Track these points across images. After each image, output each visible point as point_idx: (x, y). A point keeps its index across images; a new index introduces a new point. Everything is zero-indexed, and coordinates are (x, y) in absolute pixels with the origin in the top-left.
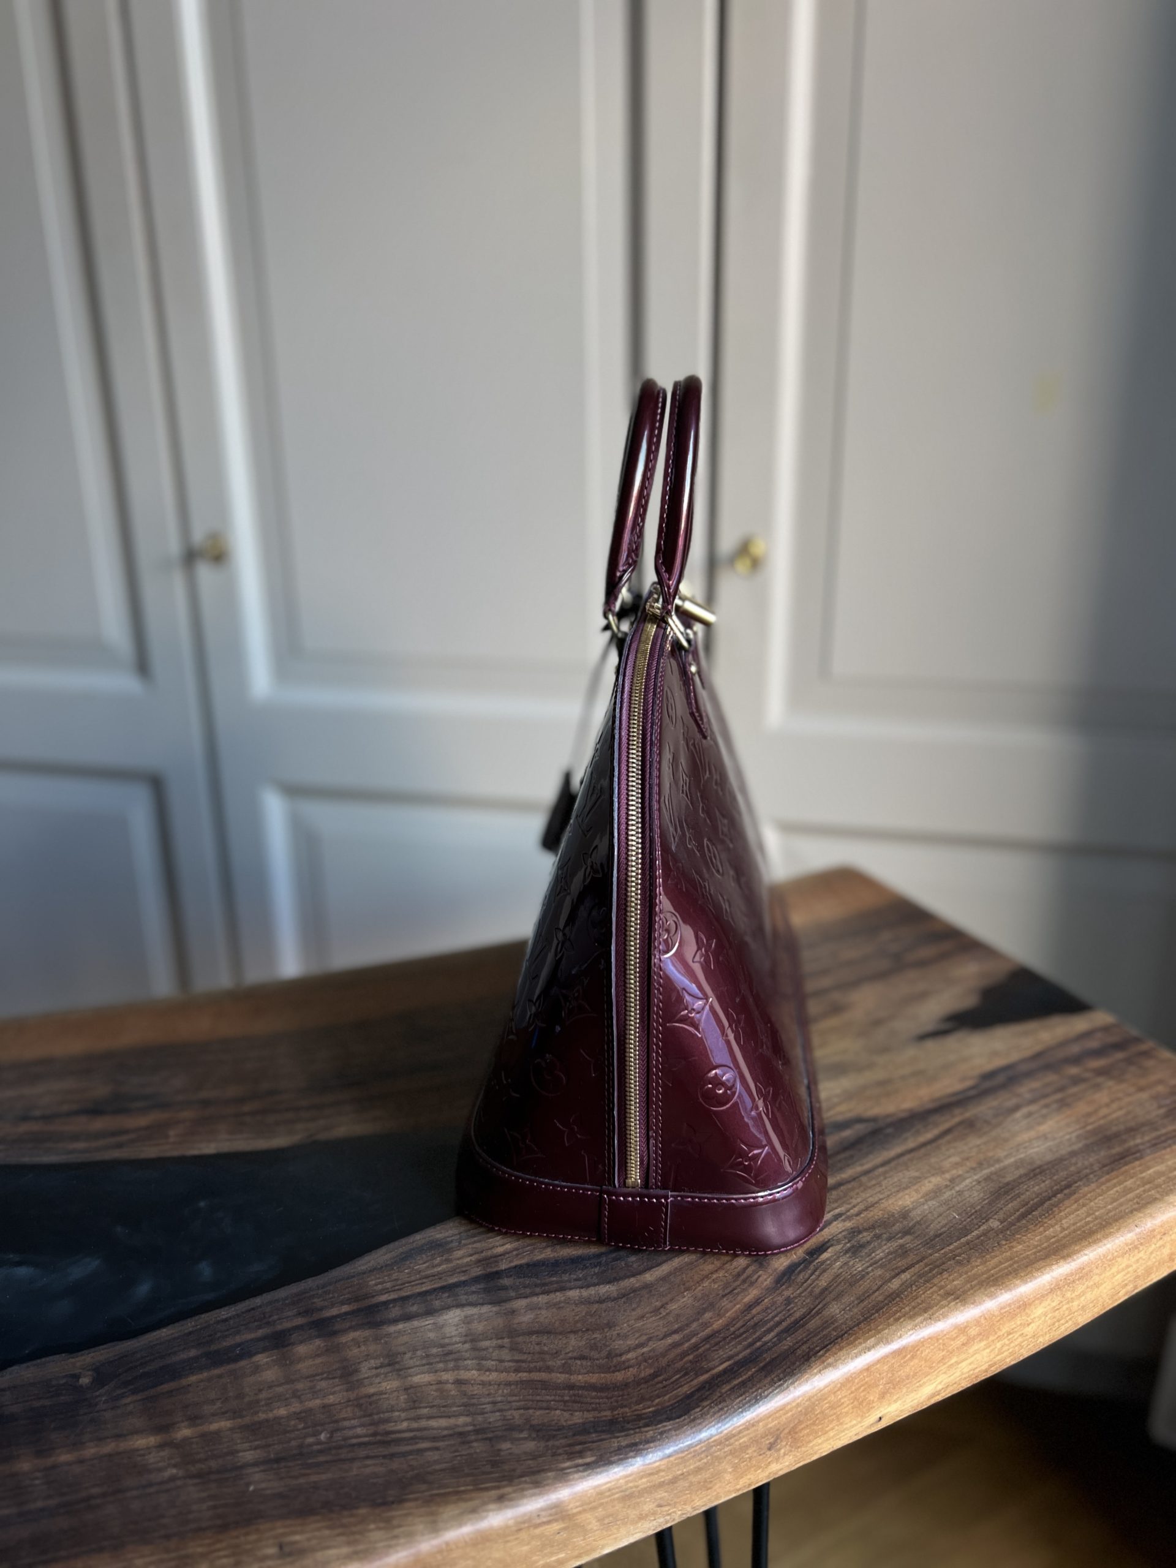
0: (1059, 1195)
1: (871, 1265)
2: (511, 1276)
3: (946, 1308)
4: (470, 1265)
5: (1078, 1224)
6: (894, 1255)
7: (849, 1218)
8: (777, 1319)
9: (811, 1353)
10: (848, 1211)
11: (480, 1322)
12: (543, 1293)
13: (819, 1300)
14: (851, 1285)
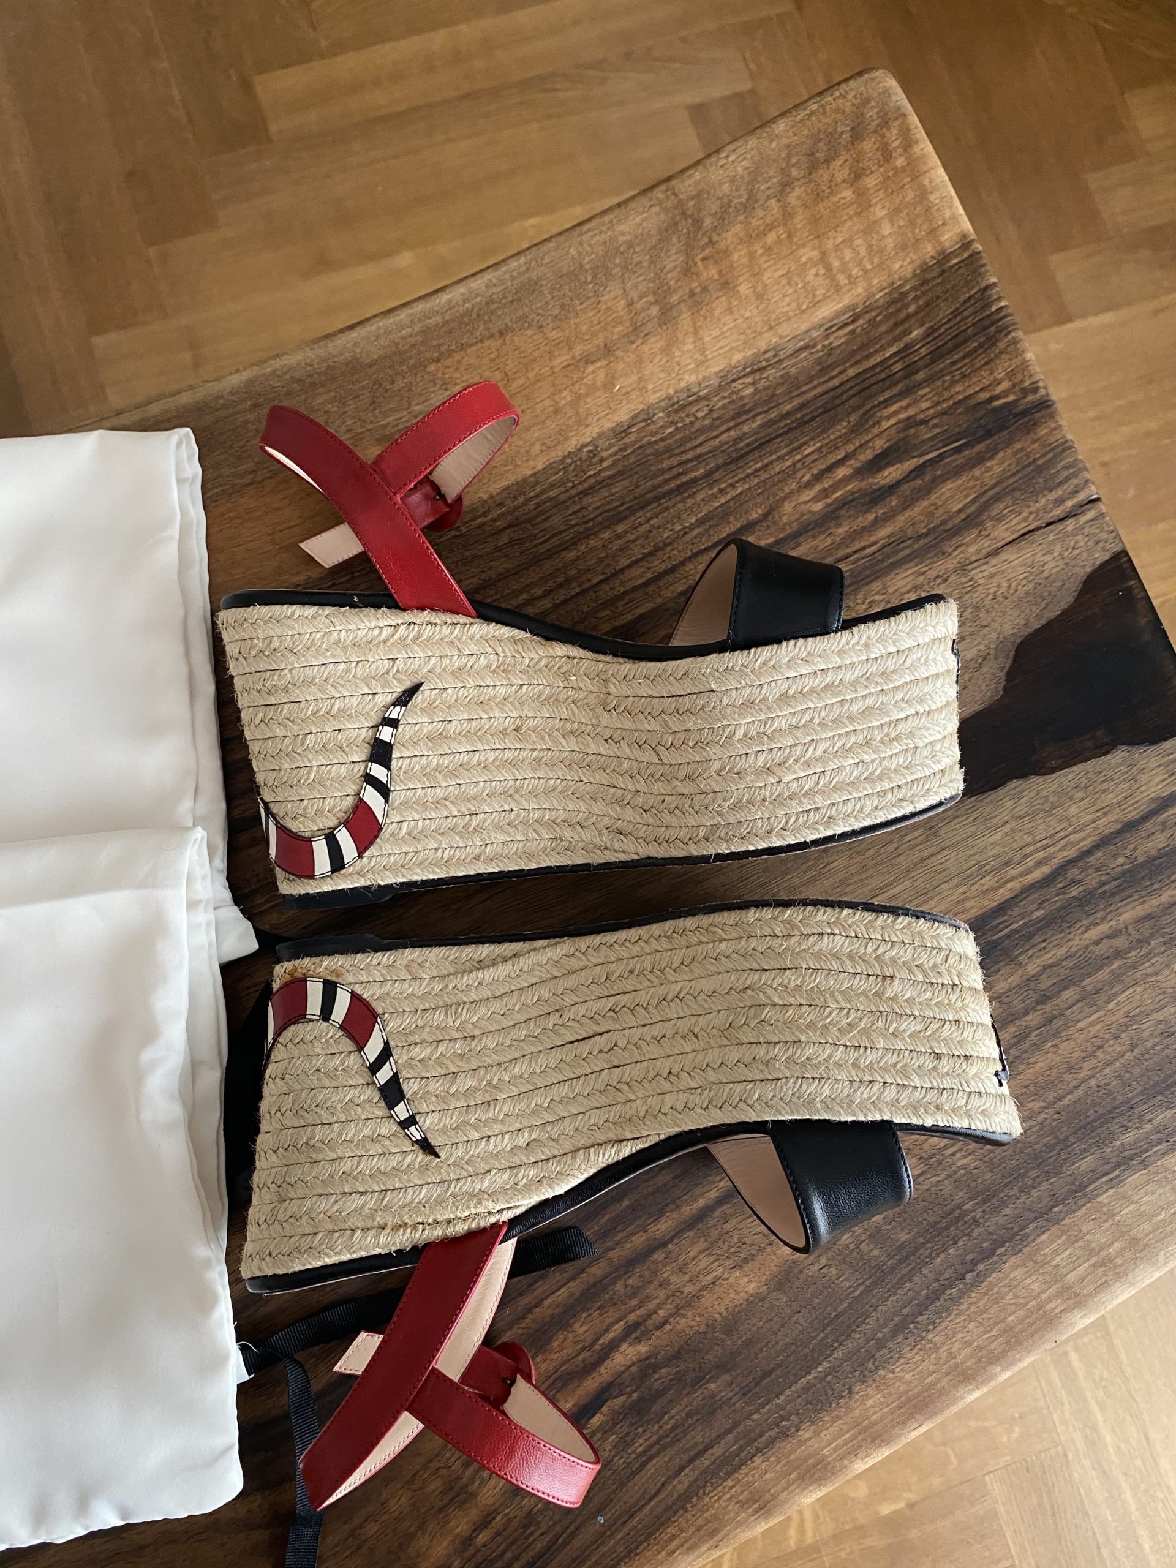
0: (968, 1276)
1: (658, 1441)
5: (975, 1344)
6: (695, 1418)
7: (646, 1335)
14: (622, 1485)
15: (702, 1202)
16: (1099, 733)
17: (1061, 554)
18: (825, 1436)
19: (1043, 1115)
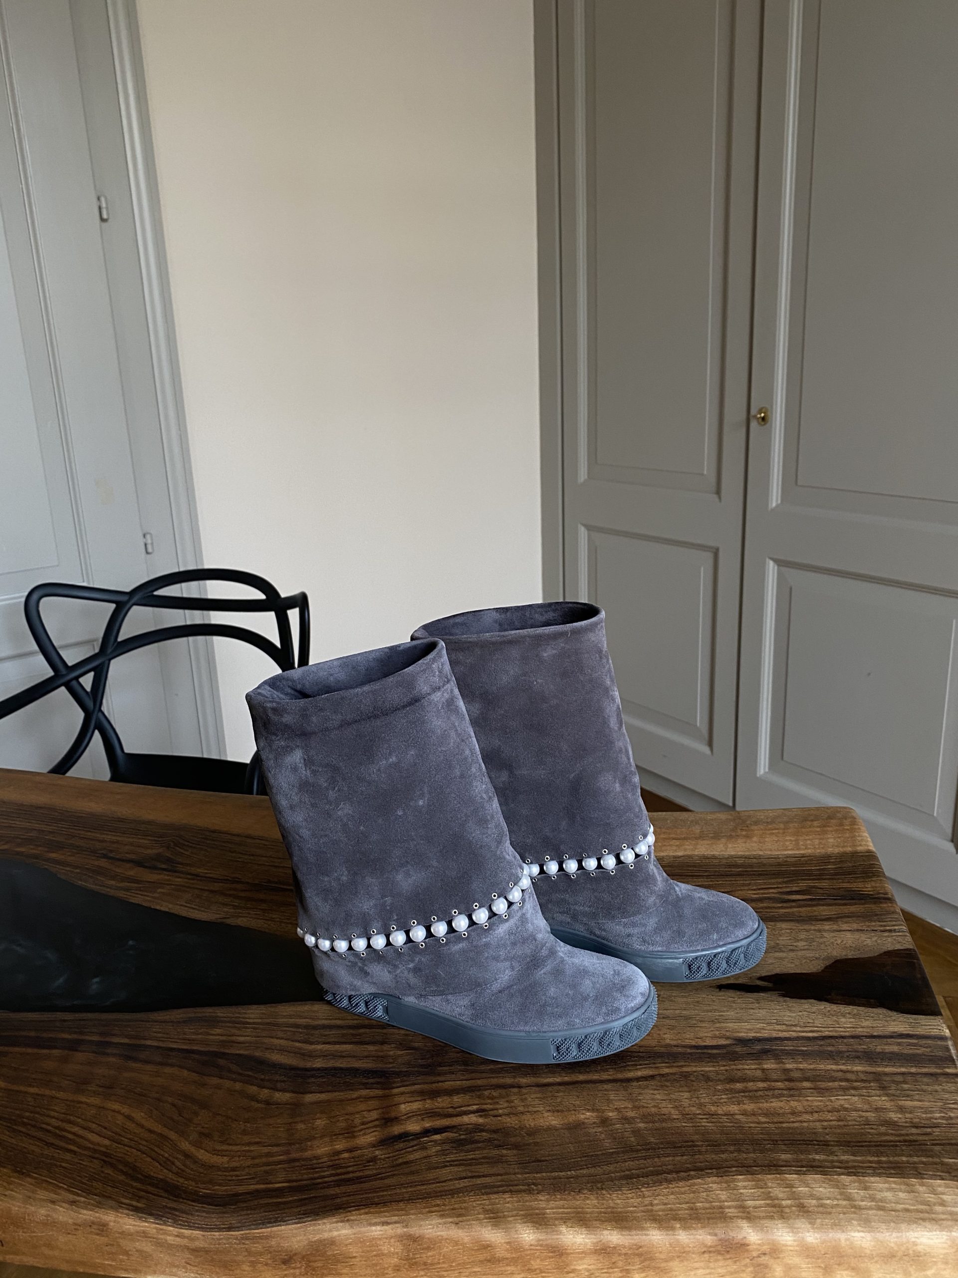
0: (683, 1173)
1: (461, 1160)
2: (229, 1059)
3: (478, 1222)
5: (669, 1206)
7: (486, 1116)
8: (351, 1169)
9: (345, 1206)
10: (494, 1110)
11: (179, 1083)
12: (233, 1080)
13: (394, 1169)
14: (428, 1169)
15: (550, 1080)
16: (872, 1000)
17: (876, 941)
18: (552, 1204)
19: (766, 1125)
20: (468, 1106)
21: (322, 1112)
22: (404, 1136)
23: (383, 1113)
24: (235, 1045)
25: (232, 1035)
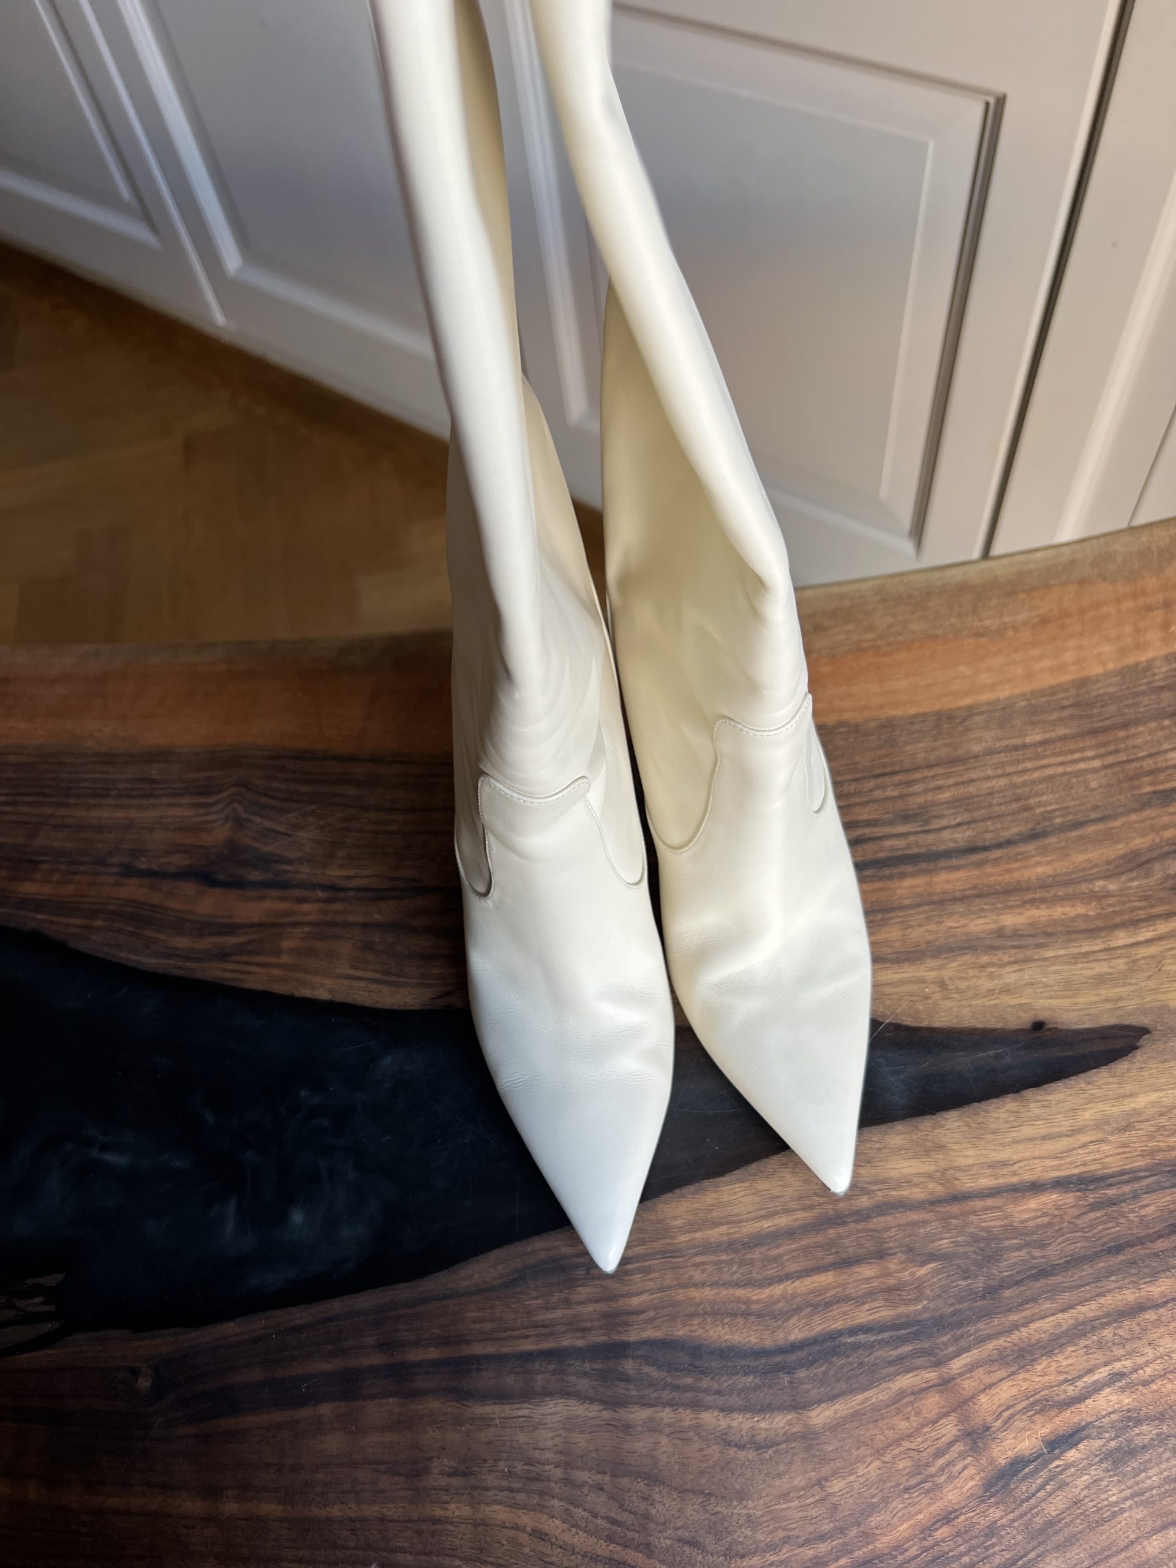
2: (639, 1357)
4: (591, 1320)
10: (1136, 1370)
11: (582, 1432)
12: (670, 1404)
13: (1036, 1542)
20: (1090, 1371)
21: (860, 1443)
22: (1017, 1465)
23: (960, 1421)
24: (631, 1319)
25: (613, 1298)
